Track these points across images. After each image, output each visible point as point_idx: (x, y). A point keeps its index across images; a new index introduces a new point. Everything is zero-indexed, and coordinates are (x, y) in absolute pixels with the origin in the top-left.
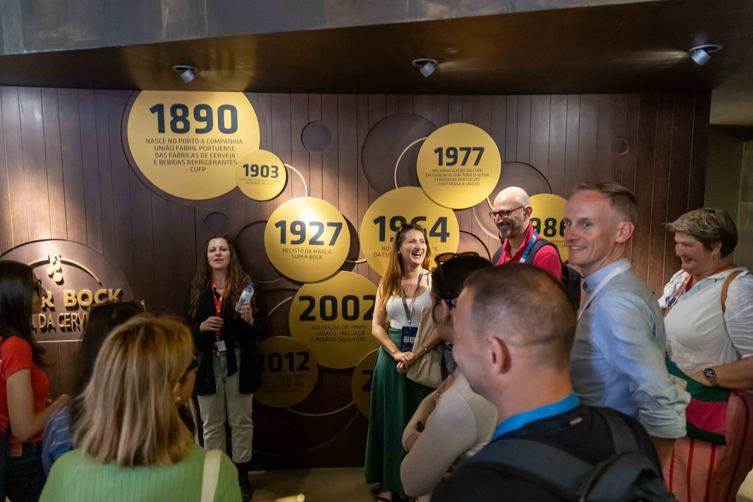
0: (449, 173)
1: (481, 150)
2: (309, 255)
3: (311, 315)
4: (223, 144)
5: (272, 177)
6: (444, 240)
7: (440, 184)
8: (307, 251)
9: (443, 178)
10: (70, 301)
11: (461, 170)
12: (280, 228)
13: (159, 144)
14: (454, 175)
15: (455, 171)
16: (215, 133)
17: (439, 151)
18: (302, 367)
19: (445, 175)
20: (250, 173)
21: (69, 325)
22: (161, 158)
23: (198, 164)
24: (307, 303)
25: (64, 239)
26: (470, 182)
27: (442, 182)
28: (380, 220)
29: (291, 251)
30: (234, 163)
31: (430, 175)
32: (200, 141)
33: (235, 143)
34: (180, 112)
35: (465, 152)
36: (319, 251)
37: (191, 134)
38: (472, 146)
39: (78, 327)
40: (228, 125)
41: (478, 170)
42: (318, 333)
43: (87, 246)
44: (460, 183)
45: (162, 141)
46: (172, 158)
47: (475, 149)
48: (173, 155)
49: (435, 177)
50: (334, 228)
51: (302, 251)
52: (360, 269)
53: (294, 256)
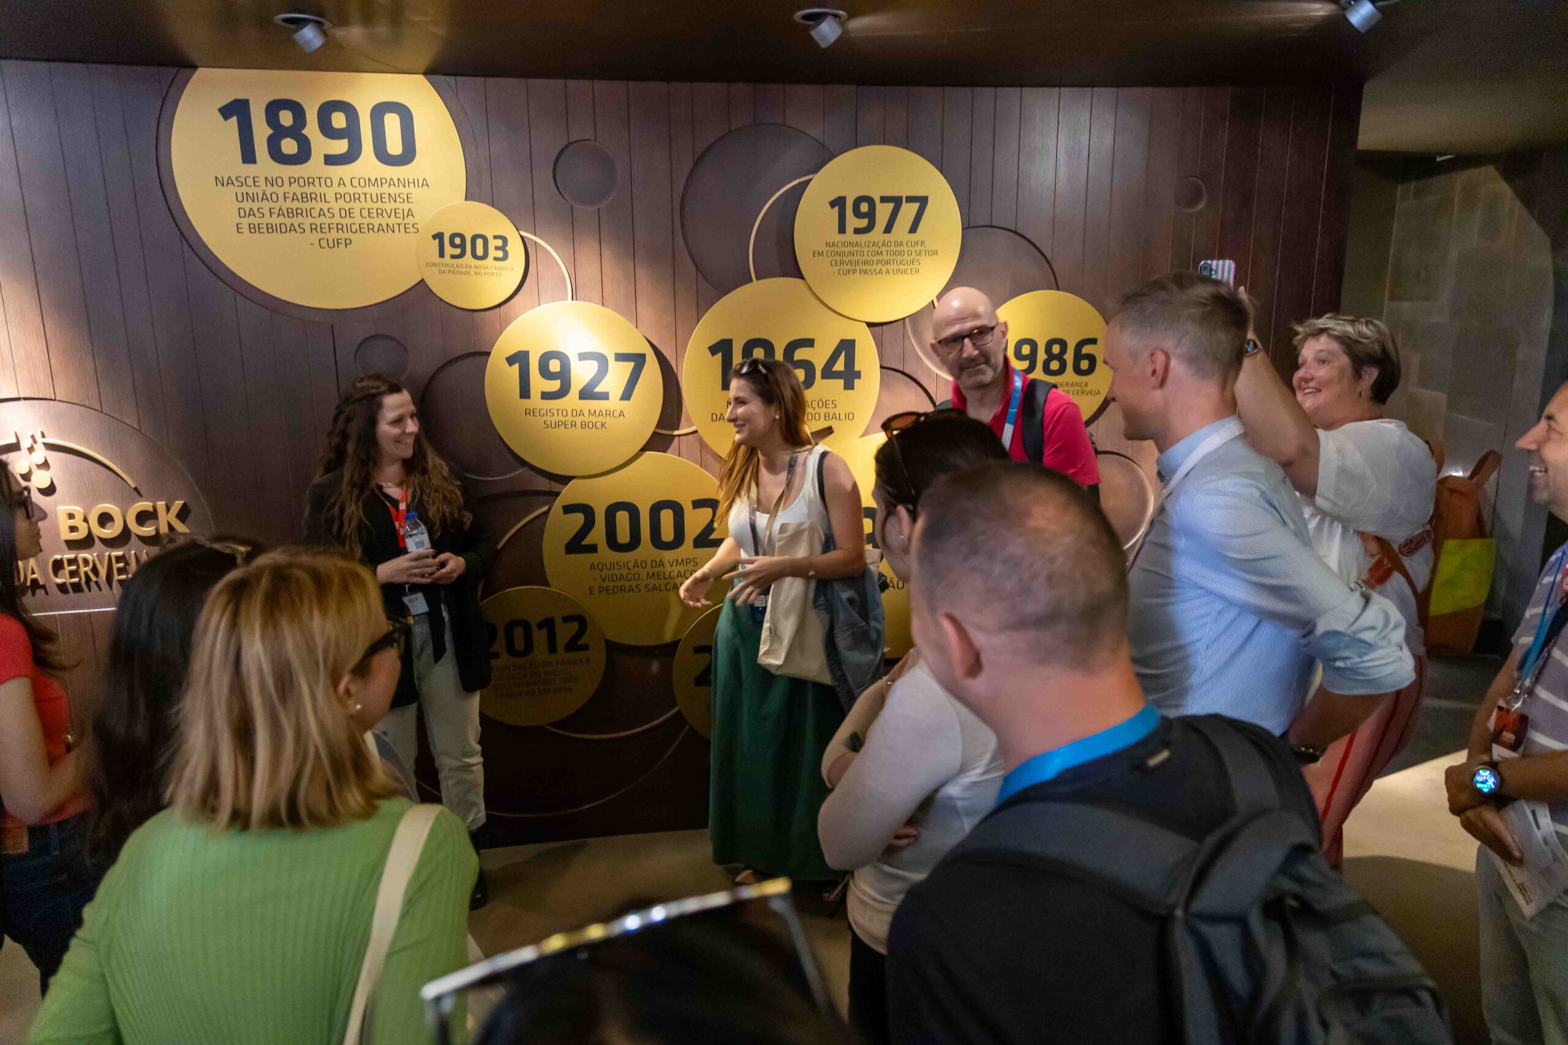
0: (859, 249)
1: (923, 201)
2: (579, 420)
3: (586, 541)
4: (385, 189)
5: (496, 259)
6: (849, 386)
7: (841, 272)
8: (574, 414)
9: (847, 259)
10: (73, 529)
11: (884, 244)
12: (516, 366)
13: (245, 189)
14: (870, 254)
15: (871, 245)
16: (367, 163)
17: (839, 203)
18: (573, 645)
19: (851, 254)
20: (449, 250)
21: (76, 580)
22: (252, 219)
23: (334, 231)
24: (579, 519)
25: (48, 397)
26: (901, 267)
27: (845, 267)
28: (722, 348)
29: (542, 414)
30: (412, 230)
31: (821, 254)
32: (336, 183)
33: (411, 185)
34: (286, 118)
35: (891, 205)
36: (601, 414)
37: (315, 166)
38: (904, 194)
39: (97, 583)
40: (394, 146)
41: (916, 244)
42: (603, 577)
43: (102, 412)
44: (880, 269)
45: (250, 182)
46: (275, 220)
47: (910, 199)
48: (277, 213)
49: (831, 258)
50: (631, 365)
51: (565, 414)
52: (683, 447)
53: (549, 423)
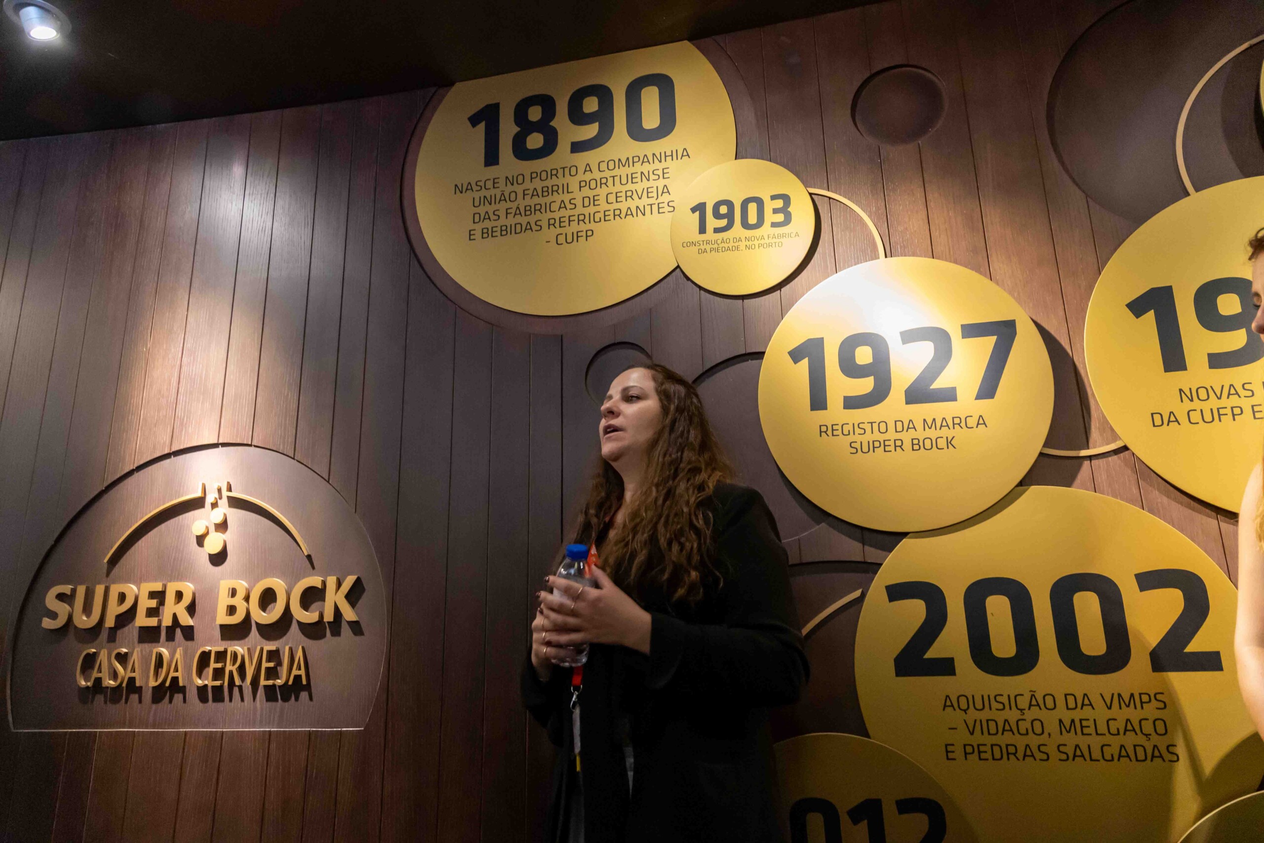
2: (907, 437)
3: (933, 652)
4: (638, 168)
5: (774, 225)
8: (899, 428)
10: (232, 609)
12: (805, 362)
13: (484, 192)
16: (620, 143)
20: (712, 222)
21: (218, 682)
22: (488, 224)
23: (574, 224)
24: (917, 609)
25: (245, 442)
28: (1154, 302)
29: (846, 432)
30: (667, 209)
33: (669, 159)
36: (944, 424)
39: (240, 687)
42: (970, 724)
43: (294, 458)
46: (511, 221)
50: (991, 341)
51: (883, 429)
52: (1102, 478)
53: (858, 446)
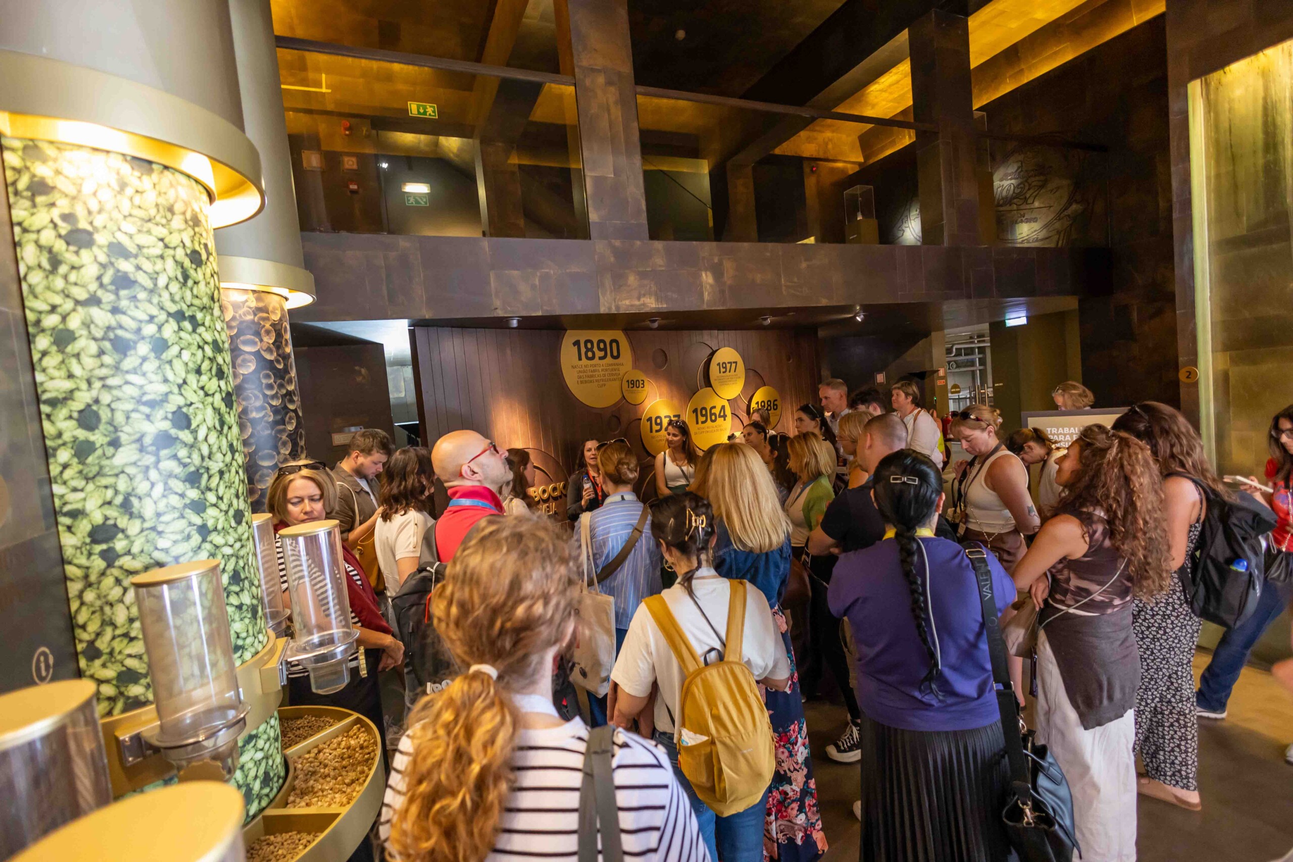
4: (614, 367)
5: (642, 387)
7: (720, 385)
9: (721, 381)
10: (536, 497)
12: (649, 422)
13: (579, 369)
14: (725, 379)
15: (727, 376)
16: (609, 359)
17: (719, 364)
20: (630, 386)
22: (580, 379)
23: (601, 382)
26: (733, 383)
29: (655, 437)
30: (620, 379)
31: (715, 380)
32: (601, 365)
33: (620, 365)
34: (589, 346)
35: (730, 365)
37: (597, 360)
38: (733, 361)
40: (615, 354)
41: (736, 376)
44: (729, 383)
45: (581, 367)
46: (587, 379)
47: (734, 364)
48: (587, 376)
